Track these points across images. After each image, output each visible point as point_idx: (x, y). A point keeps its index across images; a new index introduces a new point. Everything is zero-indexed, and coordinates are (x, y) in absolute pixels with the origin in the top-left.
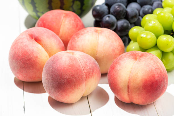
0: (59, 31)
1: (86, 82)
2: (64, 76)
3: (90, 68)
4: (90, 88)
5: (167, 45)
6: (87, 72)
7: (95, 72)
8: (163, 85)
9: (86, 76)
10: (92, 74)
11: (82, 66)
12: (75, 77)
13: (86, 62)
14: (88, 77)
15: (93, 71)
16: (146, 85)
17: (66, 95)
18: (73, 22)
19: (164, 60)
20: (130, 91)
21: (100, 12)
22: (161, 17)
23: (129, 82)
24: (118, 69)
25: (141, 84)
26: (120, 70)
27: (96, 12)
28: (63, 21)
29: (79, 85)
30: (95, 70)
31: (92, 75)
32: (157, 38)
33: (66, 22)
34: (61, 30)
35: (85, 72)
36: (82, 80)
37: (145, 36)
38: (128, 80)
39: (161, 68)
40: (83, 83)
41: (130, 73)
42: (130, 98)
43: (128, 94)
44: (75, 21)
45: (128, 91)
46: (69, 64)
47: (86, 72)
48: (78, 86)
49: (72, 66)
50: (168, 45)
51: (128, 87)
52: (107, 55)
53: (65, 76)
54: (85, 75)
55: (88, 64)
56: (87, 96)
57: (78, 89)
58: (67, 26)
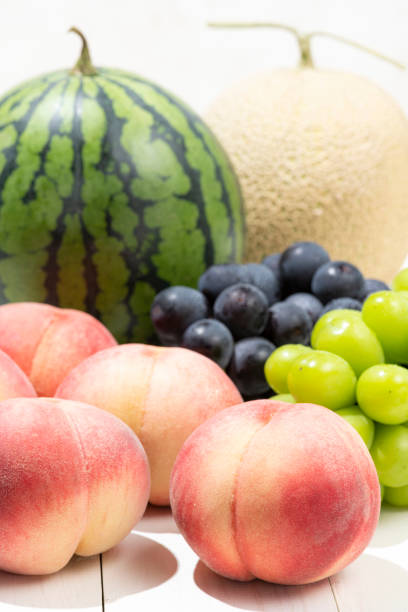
0: (31, 364)
1: (90, 492)
2: (12, 463)
3: (108, 448)
4: (104, 520)
5: (389, 394)
6: (94, 456)
7: (125, 462)
8: (354, 504)
9: (89, 471)
10: (116, 468)
11: (80, 437)
12: (50, 468)
13: (96, 428)
14: (99, 476)
15: (119, 458)
16: (294, 499)
17: (18, 532)
18: (82, 335)
19: (380, 453)
20: (238, 522)
21: (176, 308)
22: (375, 307)
23: (235, 492)
24: (203, 452)
25: (278, 496)
26: (208, 452)
27: (164, 309)
28: (49, 332)
29: (65, 499)
30: (126, 459)
31: (113, 470)
32: (358, 375)
33: (58, 337)
34: (37, 361)
35: (88, 455)
36: (76, 483)
37: (312, 364)
38: (232, 484)
39: (350, 447)
40: (78, 492)
41: (241, 460)
42: (240, 554)
43: (235, 537)
44: (87, 336)
45: (234, 524)
46: (34, 425)
47: (92, 458)
48: (58, 500)
49: (41, 431)
50: (390, 392)
51: (233, 508)
52: (179, 426)
53: (14, 461)
54: (88, 468)
55: (100, 432)
56: (101, 555)
57: (60, 513)
58: (59, 350)
